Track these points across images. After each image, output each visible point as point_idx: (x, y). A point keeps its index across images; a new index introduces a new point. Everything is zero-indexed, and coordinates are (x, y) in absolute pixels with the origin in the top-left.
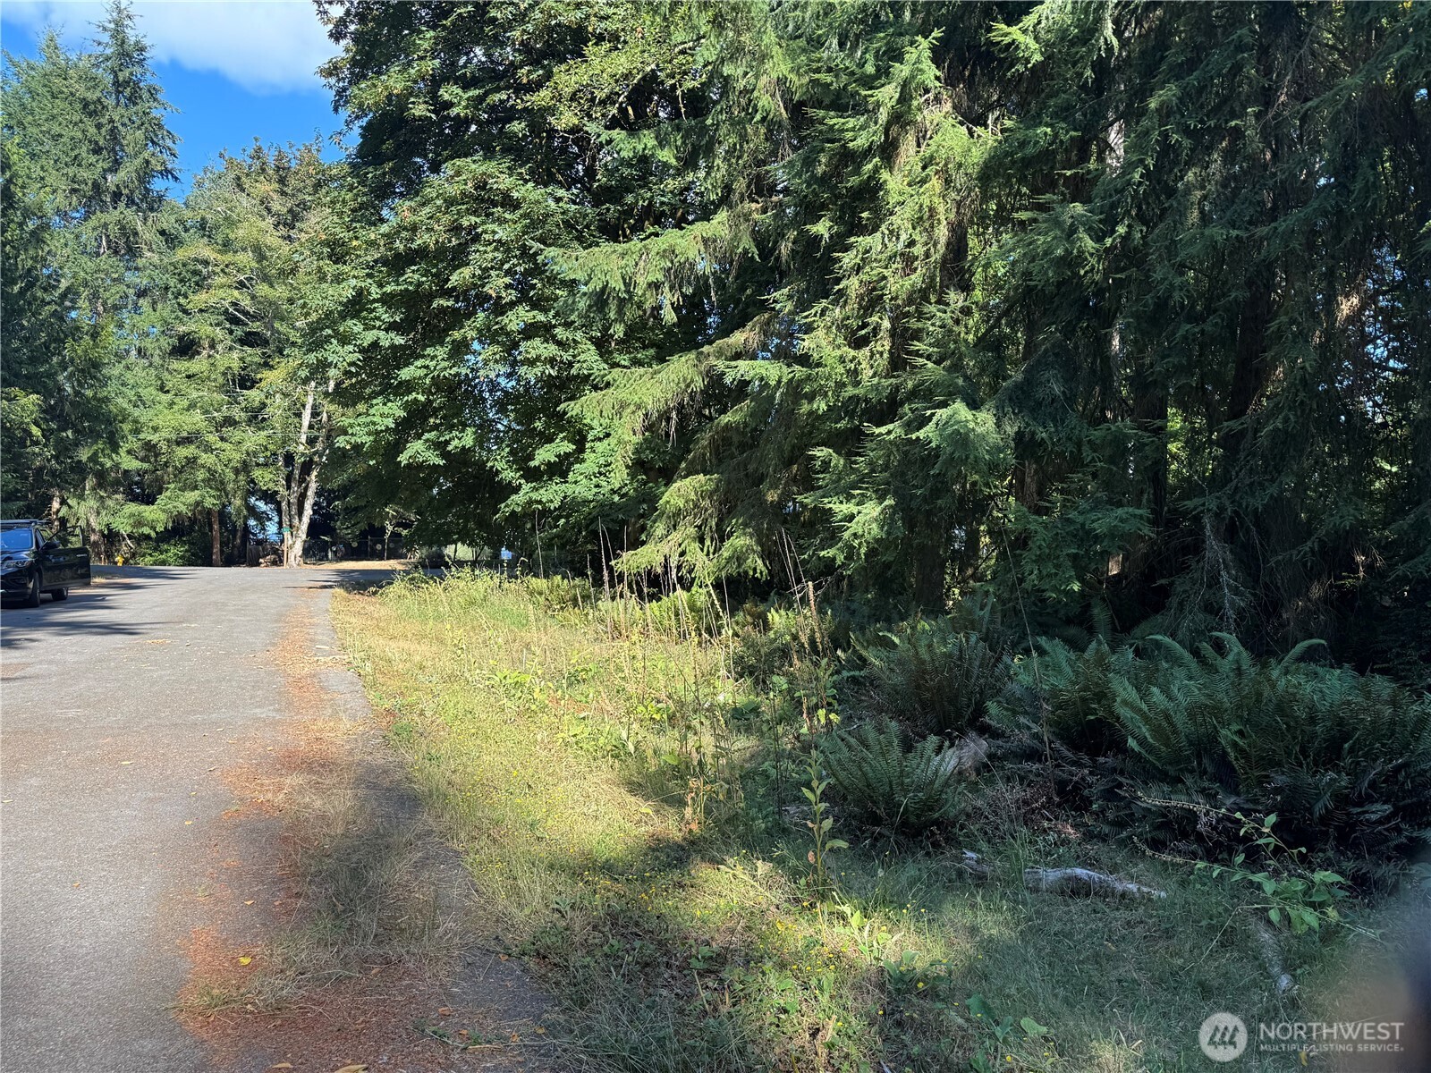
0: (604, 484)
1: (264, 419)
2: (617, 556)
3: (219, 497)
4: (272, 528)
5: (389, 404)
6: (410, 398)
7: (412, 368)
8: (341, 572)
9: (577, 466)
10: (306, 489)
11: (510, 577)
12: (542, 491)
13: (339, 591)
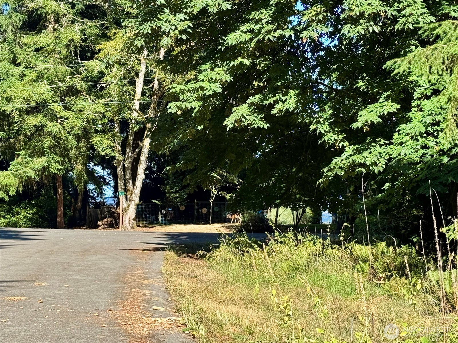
0: (431, 144)
1: (102, 88)
2: (449, 223)
3: (63, 163)
4: (108, 192)
5: (217, 69)
6: (236, 62)
7: (238, 32)
8: (171, 235)
9: (403, 126)
10: (139, 154)
11: (333, 243)
12: (366, 154)
13: (170, 254)
